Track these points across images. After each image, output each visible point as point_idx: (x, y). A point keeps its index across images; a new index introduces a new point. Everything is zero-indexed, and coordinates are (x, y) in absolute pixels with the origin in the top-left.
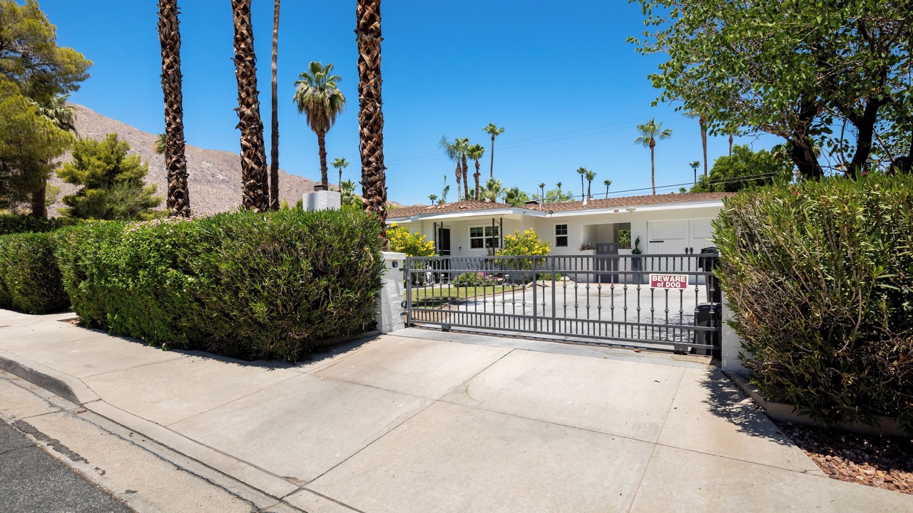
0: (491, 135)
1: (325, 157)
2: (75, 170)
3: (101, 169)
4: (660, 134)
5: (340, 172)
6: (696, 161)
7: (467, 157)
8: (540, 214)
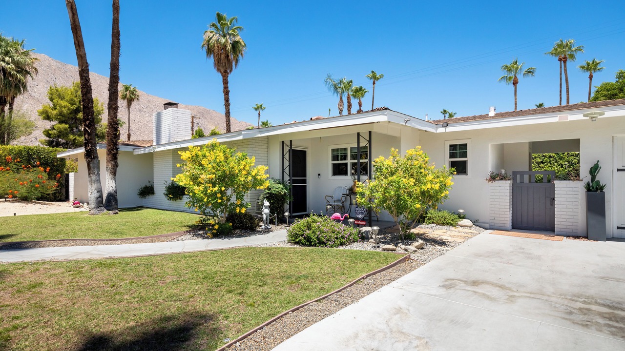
0: (372, 81)
1: (228, 94)
2: (50, 110)
3: (66, 109)
4: (524, 72)
5: (259, 114)
6: (541, 103)
7: (351, 97)
8: (430, 127)
